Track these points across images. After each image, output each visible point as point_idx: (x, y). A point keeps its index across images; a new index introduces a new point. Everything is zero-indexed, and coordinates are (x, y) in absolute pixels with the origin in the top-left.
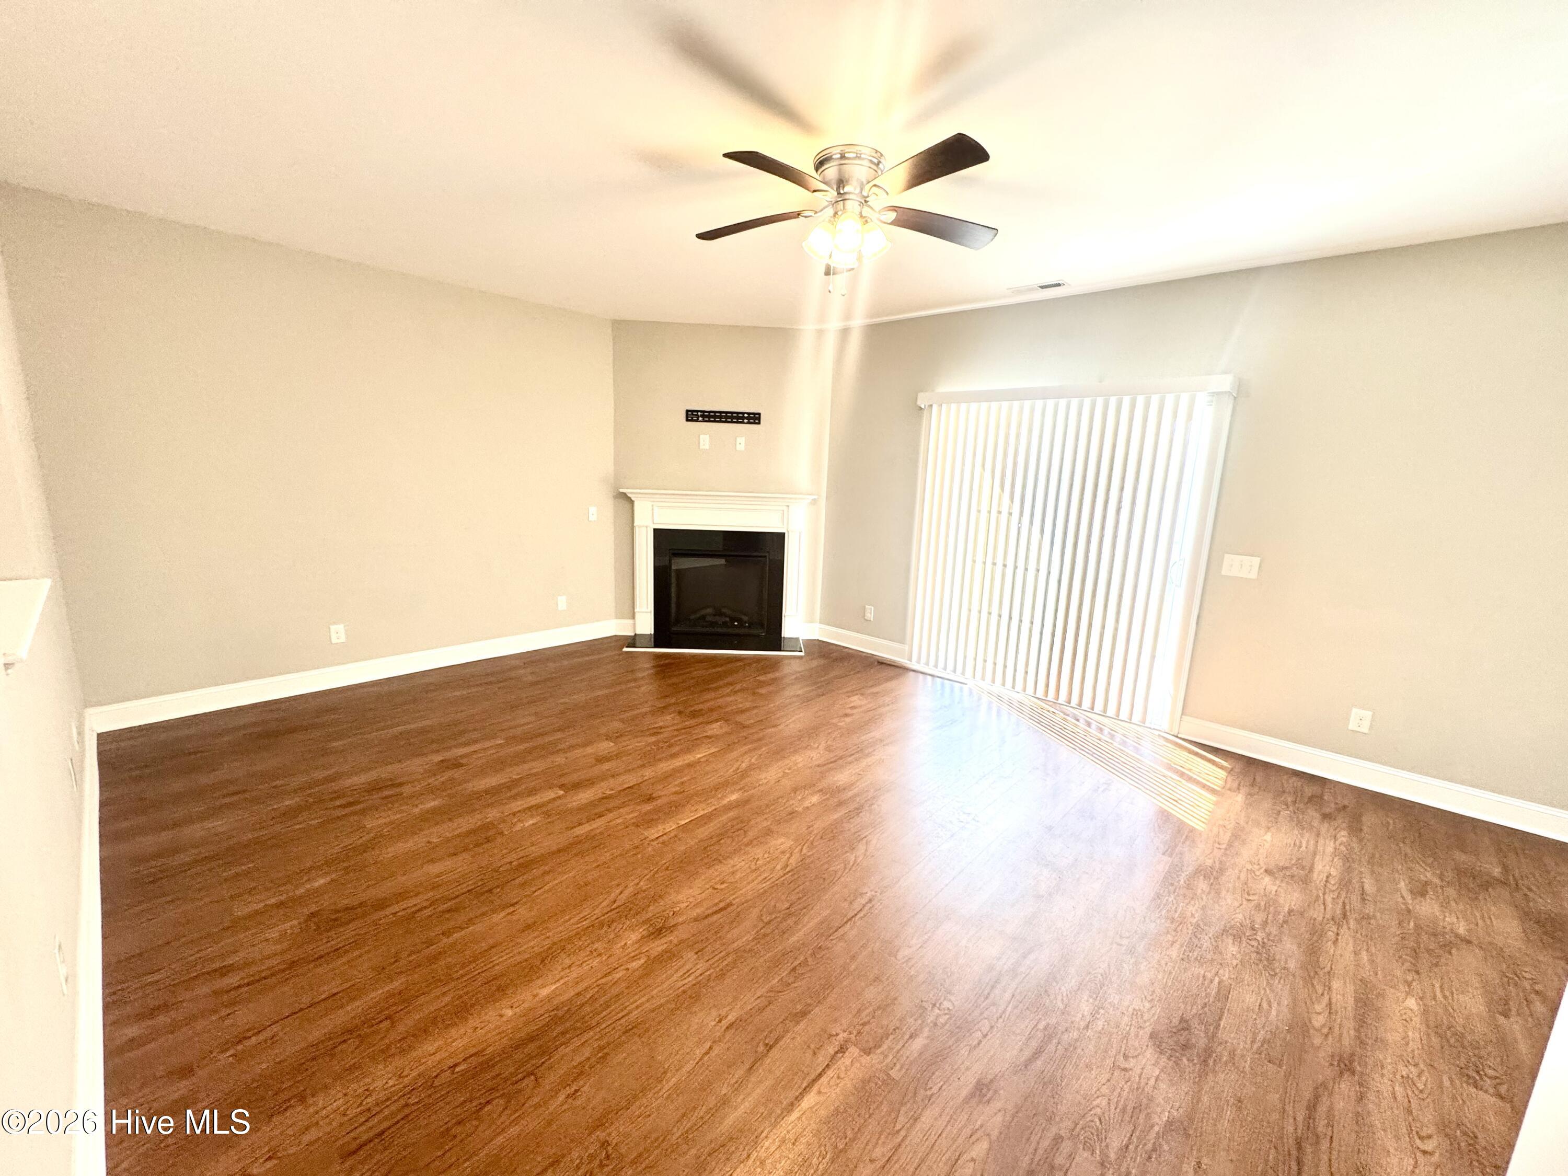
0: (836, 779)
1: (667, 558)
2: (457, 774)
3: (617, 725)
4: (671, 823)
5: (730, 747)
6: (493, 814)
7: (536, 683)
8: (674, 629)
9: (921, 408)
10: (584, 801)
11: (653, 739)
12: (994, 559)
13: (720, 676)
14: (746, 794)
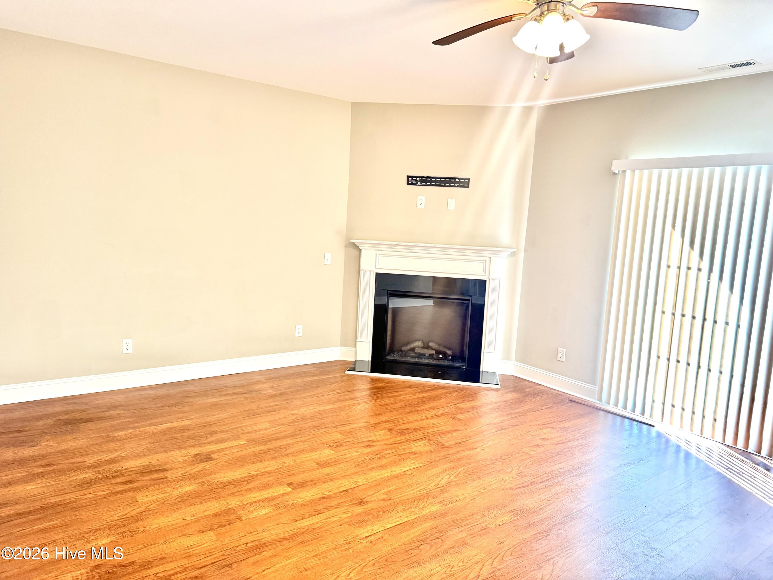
0: (527, 502)
1: (386, 298)
2: (208, 466)
3: (338, 436)
4: (379, 526)
5: (431, 464)
6: (233, 502)
7: (272, 396)
8: (388, 357)
9: (615, 174)
10: (308, 499)
11: (367, 450)
12: (683, 310)
13: (424, 401)
14: (444, 507)
